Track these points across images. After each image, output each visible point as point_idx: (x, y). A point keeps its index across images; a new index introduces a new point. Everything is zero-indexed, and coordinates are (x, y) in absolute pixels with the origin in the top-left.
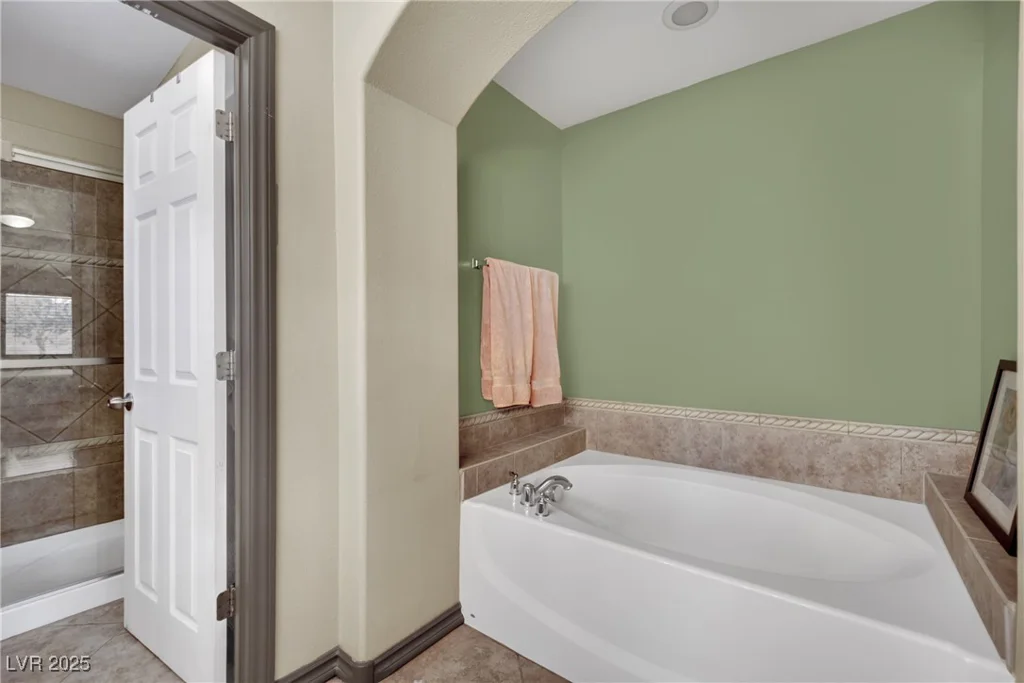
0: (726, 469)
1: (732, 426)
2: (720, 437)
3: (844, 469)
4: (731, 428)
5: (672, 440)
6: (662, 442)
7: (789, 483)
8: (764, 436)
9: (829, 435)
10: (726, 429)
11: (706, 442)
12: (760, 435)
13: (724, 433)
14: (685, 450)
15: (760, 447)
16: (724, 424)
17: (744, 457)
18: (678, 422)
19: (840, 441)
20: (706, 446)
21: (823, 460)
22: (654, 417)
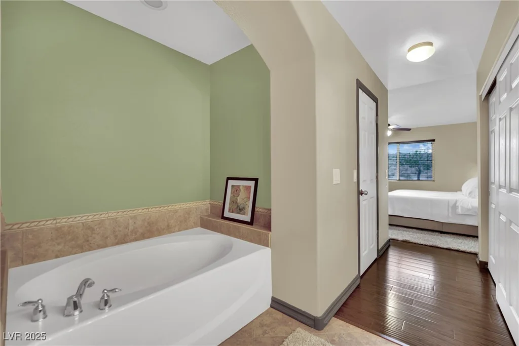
0: (131, 241)
1: (135, 216)
2: (128, 224)
3: (179, 223)
4: (135, 217)
5: (98, 234)
6: (90, 238)
7: (161, 237)
8: (150, 217)
9: (174, 210)
10: (131, 219)
11: (120, 229)
12: (148, 217)
13: (131, 221)
14: (107, 238)
15: (148, 223)
16: (130, 216)
17: (141, 231)
18: (101, 223)
19: (177, 212)
20: (120, 231)
21: (172, 221)
22: (83, 223)
